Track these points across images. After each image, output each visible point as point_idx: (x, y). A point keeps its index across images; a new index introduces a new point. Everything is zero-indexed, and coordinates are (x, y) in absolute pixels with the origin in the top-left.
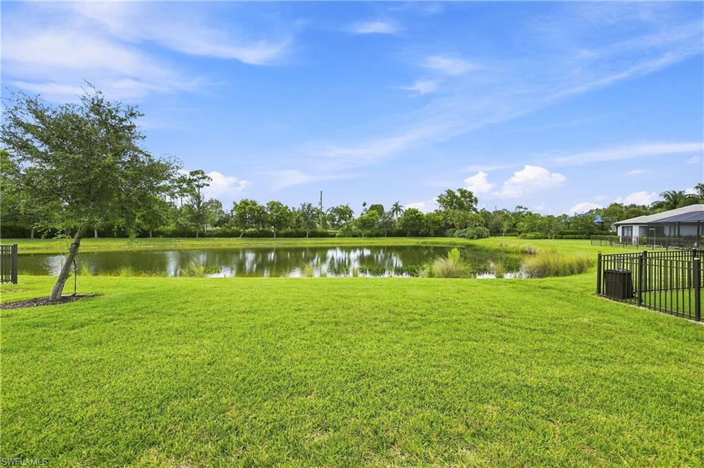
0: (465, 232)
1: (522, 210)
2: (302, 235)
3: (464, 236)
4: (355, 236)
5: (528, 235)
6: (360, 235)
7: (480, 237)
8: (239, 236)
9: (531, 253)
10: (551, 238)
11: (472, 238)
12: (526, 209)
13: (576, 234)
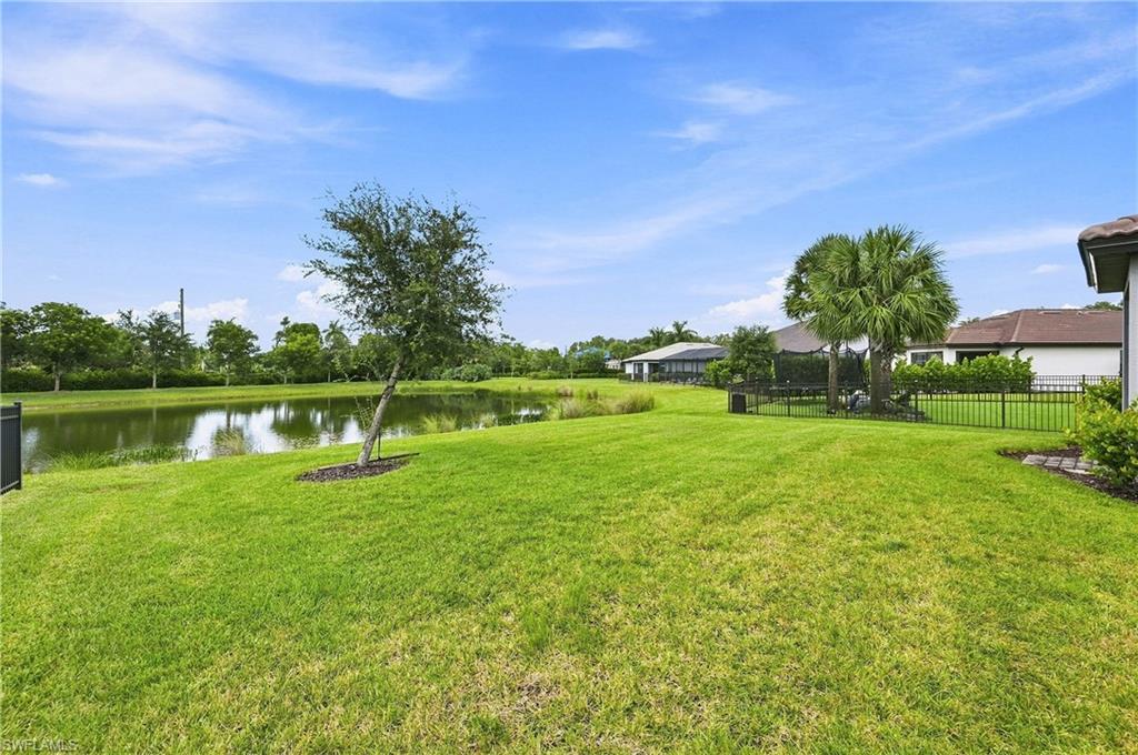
0: (460, 371)
1: (508, 341)
2: (143, 383)
3: (458, 378)
4: (265, 382)
5: (541, 374)
6: (277, 380)
7: (481, 378)
9: (566, 395)
10: (569, 377)
11: (471, 380)
12: (513, 339)
13: (589, 372)
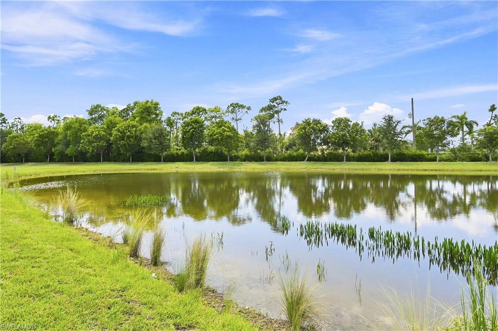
4: (475, 159)
8: (303, 160)
